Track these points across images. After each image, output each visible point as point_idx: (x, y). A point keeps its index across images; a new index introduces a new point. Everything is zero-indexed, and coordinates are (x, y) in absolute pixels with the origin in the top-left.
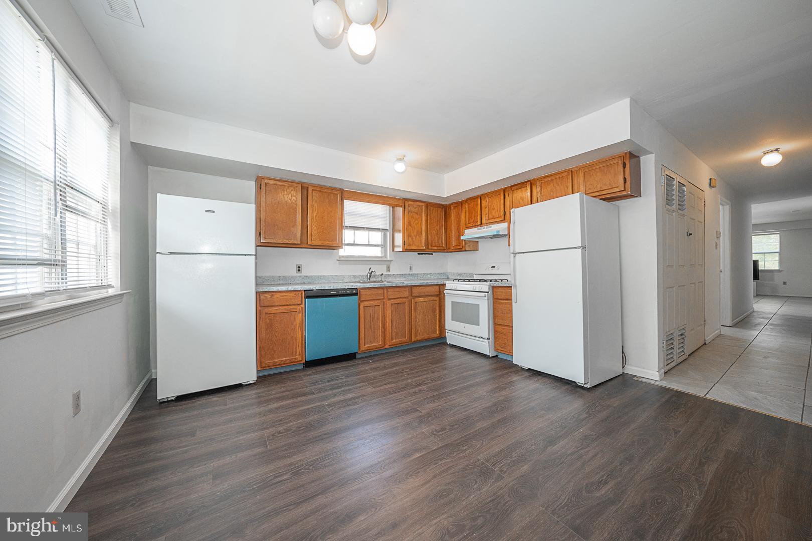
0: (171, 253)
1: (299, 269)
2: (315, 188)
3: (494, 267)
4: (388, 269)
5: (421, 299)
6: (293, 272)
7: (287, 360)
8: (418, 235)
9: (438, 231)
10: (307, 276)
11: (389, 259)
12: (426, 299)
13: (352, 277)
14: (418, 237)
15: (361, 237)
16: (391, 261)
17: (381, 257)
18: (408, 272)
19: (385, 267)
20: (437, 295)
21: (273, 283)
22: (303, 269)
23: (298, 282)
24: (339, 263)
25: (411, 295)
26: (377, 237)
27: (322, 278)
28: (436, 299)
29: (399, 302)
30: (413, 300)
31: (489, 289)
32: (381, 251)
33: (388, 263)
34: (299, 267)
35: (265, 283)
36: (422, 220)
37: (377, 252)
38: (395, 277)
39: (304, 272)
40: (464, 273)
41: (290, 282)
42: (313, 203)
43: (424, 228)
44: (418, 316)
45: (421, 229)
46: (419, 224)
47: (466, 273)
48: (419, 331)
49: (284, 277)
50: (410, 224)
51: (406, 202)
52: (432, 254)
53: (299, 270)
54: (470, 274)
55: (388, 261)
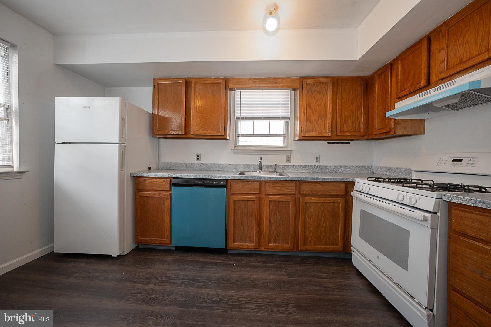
0: (63, 143)
1: (198, 157)
2: (197, 81)
3: (461, 160)
4: (288, 159)
5: (314, 200)
6: (193, 160)
7: (157, 240)
8: (321, 119)
9: (352, 112)
10: (204, 164)
11: (290, 149)
12: (322, 200)
13: (246, 166)
14: (320, 121)
15: (261, 127)
16: (291, 151)
17: (282, 147)
18: (313, 163)
19: (284, 157)
20: (341, 197)
21: (177, 169)
22: (202, 157)
23: (196, 169)
24: (234, 152)
25: (300, 193)
26: (278, 127)
27: (217, 166)
28: (339, 201)
29: (280, 199)
30: (301, 199)
31: (437, 205)
32: (284, 141)
33: (288, 153)
34: (198, 156)
35: (171, 168)
36: (326, 100)
37: (279, 142)
38: (296, 168)
39: (203, 161)
40: (397, 168)
41: (190, 169)
42: (197, 95)
43: (329, 109)
44: (308, 220)
45: (326, 111)
46: (323, 104)
47: (400, 168)
48: (310, 239)
49: (185, 164)
50: (309, 105)
51: (304, 80)
52: (349, 143)
53: (198, 159)
54: (406, 169)
55: (289, 151)
